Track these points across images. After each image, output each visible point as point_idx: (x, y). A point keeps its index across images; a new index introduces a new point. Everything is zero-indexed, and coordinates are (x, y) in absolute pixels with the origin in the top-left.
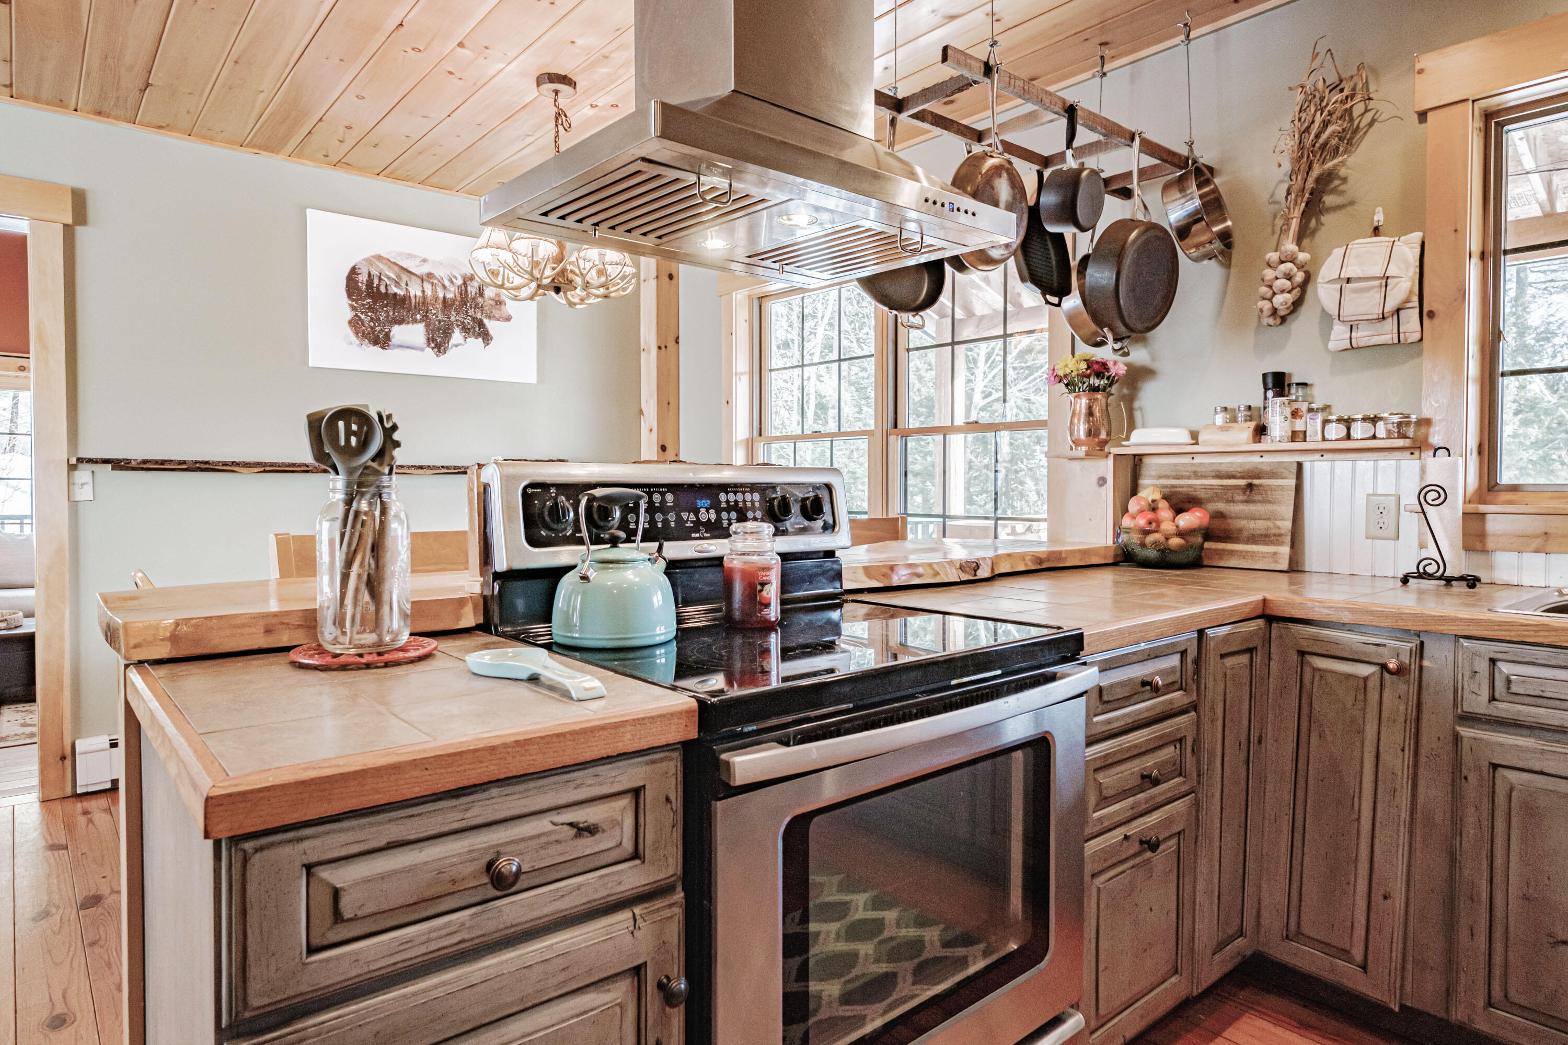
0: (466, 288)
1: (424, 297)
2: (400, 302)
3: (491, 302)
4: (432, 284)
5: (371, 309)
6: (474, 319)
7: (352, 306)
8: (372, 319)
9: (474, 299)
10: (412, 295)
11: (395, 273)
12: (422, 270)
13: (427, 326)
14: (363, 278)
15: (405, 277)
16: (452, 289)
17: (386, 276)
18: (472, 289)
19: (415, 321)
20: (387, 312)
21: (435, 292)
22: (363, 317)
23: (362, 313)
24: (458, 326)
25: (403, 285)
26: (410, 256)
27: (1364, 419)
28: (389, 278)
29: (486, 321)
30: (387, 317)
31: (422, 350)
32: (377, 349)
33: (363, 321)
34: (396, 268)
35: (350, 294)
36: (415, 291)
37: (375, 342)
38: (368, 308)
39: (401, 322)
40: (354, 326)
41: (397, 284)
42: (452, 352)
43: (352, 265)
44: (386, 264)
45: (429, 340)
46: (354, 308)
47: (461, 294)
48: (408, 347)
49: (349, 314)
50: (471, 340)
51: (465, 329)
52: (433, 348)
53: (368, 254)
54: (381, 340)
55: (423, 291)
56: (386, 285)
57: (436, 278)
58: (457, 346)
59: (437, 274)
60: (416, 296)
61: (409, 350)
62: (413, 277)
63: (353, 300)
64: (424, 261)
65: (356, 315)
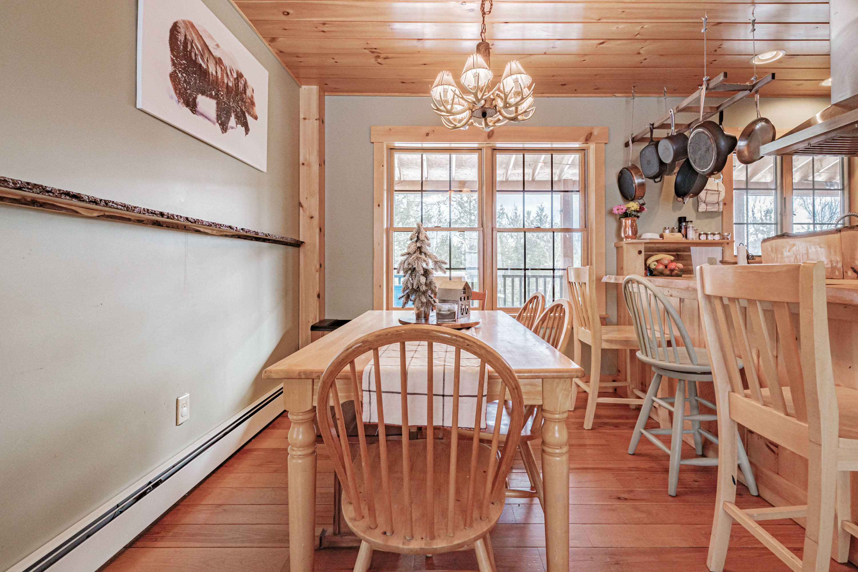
0: (238, 82)
1: (217, 77)
2: (204, 73)
3: (249, 101)
4: (221, 68)
5: (185, 70)
6: (241, 110)
7: (172, 60)
8: (185, 81)
9: (241, 93)
10: (210, 72)
11: (201, 46)
12: (216, 53)
13: (218, 104)
14: (181, 38)
15: (207, 55)
16: (231, 79)
17: (196, 45)
18: (241, 86)
19: (211, 97)
20: (195, 79)
21: (222, 75)
22: (180, 75)
23: (180, 71)
24: (234, 112)
25: (205, 60)
26: (210, 37)
27: (711, 234)
28: (197, 48)
29: (247, 114)
30: (195, 83)
31: (214, 124)
32: (187, 110)
33: (179, 79)
34: (202, 42)
35: (172, 50)
36: (212, 69)
37: (187, 105)
38: (184, 69)
39: (203, 94)
40: (174, 82)
41: (202, 56)
42: (229, 131)
43: (175, 21)
44: (196, 35)
45: (219, 117)
46: (174, 64)
47: (235, 85)
48: (206, 118)
49: (170, 69)
50: (239, 126)
51: (237, 117)
52: (220, 125)
53: (185, 18)
54: (192, 105)
55: (216, 72)
56: (196, 54)
57: (223, 65)
58: (232, 128)
59: (224, 62)
60: (212, 74)
61: (207, 120)
62: (211, 57)
63: (174, 56)
64: (218, 45)
65: (175, 71)
